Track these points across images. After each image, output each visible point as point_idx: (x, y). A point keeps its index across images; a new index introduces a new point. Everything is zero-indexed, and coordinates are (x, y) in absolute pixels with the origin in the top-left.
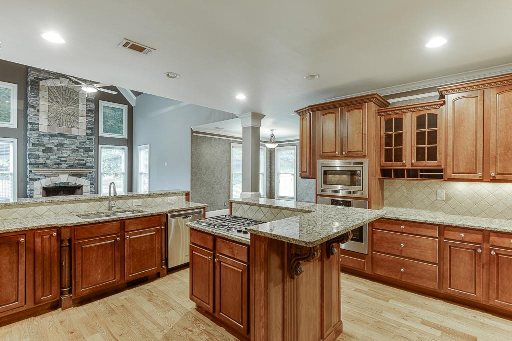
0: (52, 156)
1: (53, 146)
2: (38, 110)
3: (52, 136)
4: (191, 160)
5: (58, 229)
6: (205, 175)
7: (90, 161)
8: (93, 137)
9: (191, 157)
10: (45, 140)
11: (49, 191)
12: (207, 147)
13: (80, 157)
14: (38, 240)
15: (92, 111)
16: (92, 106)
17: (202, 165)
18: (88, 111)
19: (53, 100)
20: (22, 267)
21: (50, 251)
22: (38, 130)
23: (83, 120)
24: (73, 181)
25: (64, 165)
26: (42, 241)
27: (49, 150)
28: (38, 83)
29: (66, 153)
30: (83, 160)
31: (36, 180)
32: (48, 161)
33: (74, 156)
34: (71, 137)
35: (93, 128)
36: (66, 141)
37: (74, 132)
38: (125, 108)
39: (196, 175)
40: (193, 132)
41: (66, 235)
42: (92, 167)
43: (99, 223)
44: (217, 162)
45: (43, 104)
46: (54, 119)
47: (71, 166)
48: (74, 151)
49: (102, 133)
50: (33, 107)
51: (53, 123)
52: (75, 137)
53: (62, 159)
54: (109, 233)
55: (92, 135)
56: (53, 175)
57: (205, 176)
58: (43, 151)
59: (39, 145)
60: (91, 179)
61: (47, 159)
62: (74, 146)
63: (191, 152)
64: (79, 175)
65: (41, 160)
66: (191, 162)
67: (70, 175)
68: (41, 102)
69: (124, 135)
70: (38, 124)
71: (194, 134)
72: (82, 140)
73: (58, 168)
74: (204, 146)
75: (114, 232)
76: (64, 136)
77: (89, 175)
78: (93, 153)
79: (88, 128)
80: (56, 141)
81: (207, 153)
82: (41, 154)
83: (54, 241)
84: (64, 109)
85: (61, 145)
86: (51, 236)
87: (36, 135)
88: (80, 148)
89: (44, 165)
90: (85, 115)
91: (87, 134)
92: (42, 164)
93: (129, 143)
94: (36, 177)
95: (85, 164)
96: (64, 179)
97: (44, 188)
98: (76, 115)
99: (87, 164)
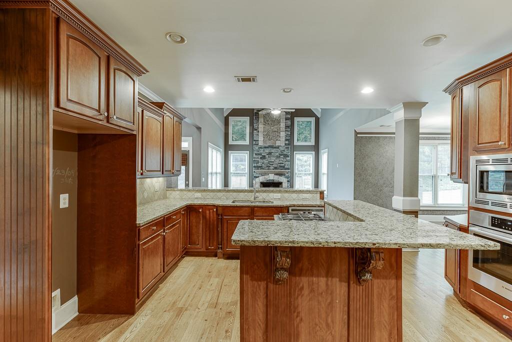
0: (265, 161)
1: (265, 155)
2: (258, 132)
3: (265, 147)
4: (355, 161)
5: (217, 207)
6: (370, 176)
7: (287, 165)
8: (290, 146)
9: (355, 159)
10: (262, 151)
11: (265, 185)
12: (373, 148)
13: (281, 162)
14: (208, 212)
15: (288, 127)
16: (289, 123)
17: (367, 165)
18: (287, 127)
19: (266, 123)
20: (201, 226)
21: (213, 220)
22: (258, 144)
23: (283, 134)
24: (277, 179)
25: (272, 168)
26: (210, 213)
27: (264, 157)
28: (258, 113)
29: (273, 159)
30: (283, 163)
31: (257, 177)
32: (263, 165)
33: (277, 161)
34: (275, 148)
35: (290, 139)
36: (273, 150)
37: (278, 143)
38: (313, 120)
39: (360, 175)
40: (356, 133)
41: (220, 212)
42: (288, 169)
43: (237, 207)
44: (386, 163)
45: (261, 127)
46: (267, 136)
47: (276, 168)
48: (278, 157)
49: (296, 143)
50: (256, 130)
51: (266, 139)
52: (278, 147)
53: (271, 163)
54: (243, 215)
55: (289, 144)
56: (265, 174)
57: (370, 178)
58: (261, 158)
59: (259, 154)
60: (287, 177)
61: (263, 163)
62: (277, 154)
63: (355, 154)
64: (280, 175)
65: (259, 164)
66: (355, 164)
67: (275, 174)
68: (260, 126)
69: (312, 143)
70: (258, 141)
71: (358, 135)
72: (281, 149)
73: (268, 169)
74: (369, 146)
75: (246, 215)
76: (272, 147)
77: (287, 175)
78: (289, 158)
79: (286, 140)
80: (267, 151)
81: (374, 154)
82: (260, 160)
83: (215, 214)
84: (272, 128)
85: (270, 153)
86: (213, 211)
87: (257, 148)
88: (281, 155)
89: (261, 167)
90: (284, 130)
91: (286, 144)
92: (260, 167)
93: (316, 148)
94: (257, 175)
95: (284, 167)
96: (272, 177)
97: (261, 183)
98: (278, 132)
99: (286, 167)
